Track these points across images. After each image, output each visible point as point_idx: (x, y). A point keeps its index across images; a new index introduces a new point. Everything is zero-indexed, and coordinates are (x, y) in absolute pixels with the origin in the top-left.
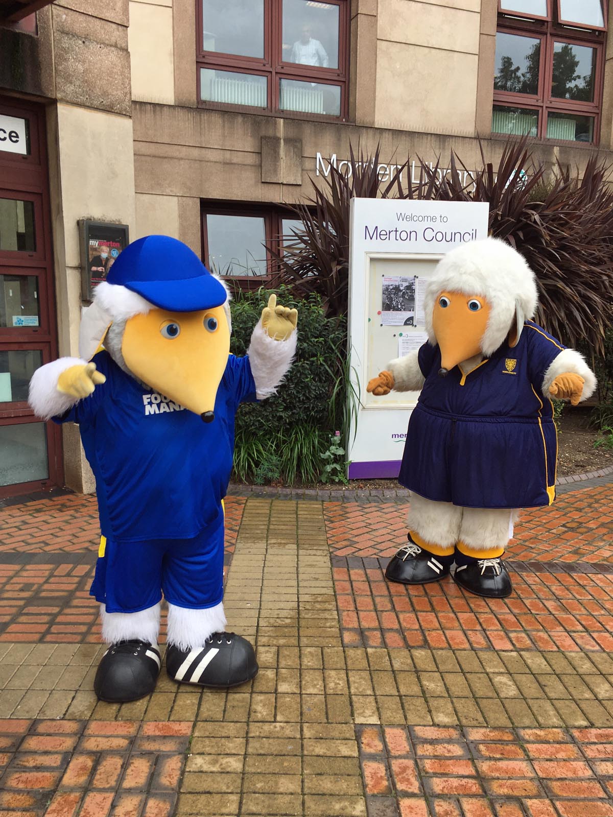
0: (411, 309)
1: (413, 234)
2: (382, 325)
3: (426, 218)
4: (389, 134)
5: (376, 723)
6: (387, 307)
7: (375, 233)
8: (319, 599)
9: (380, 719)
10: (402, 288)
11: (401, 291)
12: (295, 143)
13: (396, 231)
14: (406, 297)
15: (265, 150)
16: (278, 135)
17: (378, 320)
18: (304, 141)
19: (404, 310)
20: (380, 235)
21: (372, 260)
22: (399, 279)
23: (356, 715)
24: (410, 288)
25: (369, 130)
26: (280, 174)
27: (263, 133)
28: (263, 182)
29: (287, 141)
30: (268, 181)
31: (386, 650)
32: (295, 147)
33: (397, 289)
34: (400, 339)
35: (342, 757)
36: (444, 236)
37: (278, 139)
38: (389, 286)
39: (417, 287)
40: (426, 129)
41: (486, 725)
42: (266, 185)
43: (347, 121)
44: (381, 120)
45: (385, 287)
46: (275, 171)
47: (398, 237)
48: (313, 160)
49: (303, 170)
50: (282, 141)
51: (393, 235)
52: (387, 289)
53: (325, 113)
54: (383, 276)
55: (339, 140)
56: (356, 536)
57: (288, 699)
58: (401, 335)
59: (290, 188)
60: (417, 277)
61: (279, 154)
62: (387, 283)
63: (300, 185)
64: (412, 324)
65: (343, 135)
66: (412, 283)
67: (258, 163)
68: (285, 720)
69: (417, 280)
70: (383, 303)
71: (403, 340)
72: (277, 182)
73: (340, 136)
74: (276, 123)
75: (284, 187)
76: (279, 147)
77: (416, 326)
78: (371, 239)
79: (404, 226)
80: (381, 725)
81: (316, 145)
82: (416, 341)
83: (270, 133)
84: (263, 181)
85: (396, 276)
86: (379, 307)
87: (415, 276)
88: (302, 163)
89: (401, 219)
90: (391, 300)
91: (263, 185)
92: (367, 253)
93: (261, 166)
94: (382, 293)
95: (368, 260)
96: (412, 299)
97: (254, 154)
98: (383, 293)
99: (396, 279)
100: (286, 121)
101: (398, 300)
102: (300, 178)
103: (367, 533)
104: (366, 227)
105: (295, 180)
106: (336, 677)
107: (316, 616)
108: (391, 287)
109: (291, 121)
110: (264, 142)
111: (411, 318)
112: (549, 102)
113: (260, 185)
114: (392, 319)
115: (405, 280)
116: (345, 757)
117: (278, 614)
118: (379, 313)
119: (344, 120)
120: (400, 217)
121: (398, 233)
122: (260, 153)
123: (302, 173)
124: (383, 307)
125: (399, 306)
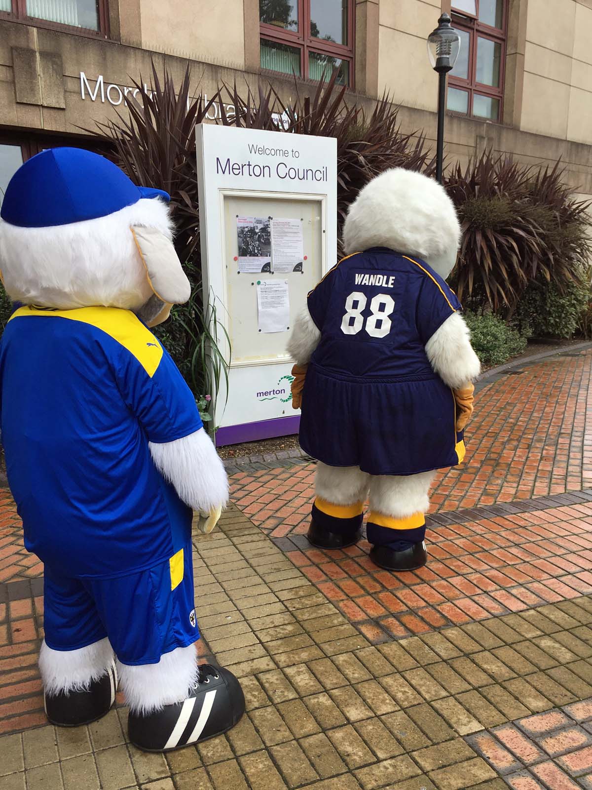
0: (268, 254)
1: (267, 169)
2: (239, 273)
3: (278, 151)
4: (158, 58)
5: (481, 729)
6: (244, 252)
7: (227, 167)
8: (301, 593)
9: (480, 722)
10: (257, 231)
11: (256, 234)
12: (53, 57)
13: (249, 165)
14: (262, 240)
15: (17, 62)
16: (32, 47)
17: (235, 266)
18: (64, 58)
19: (261, 255)
20: (233, 169)
21: (226, 198)
22: (254, 221)
23: (454, 725)
24: (265, 230)
25: (137, 51)
26: (39, 94)
27: (13, 43)
28: (18, 103)
29: (44, 55)
30: (25, 102)
31: (416, 638)
32: (54, 63)
33: (252, 231)
34: (259, 288)
35: (484, 782)
36: (297, 173)
37: (33, 52)
38: (244, 228)
39: (272, 229)
40: (197, 56)
41: (578, 699)
42: (22, 106)
43: (109, 38)
44: (148, 42)
45: (239, 230)
46: (33, 90)
47: (252, 173)
48: (76, 81)
49: (66, 91)
50: (37, 54)
51: (246, 168)
52: (242, 231)
53: (80, 26)
54: (237, 216)
55: (105, 59)
56: (277, 511)
57: (370, 727)
58: (259, 283)
59: (52, 112)
60: (272, 219)
61: (35, 70)
62: (242, 225)
63: (63, 109)
64: (270, 272)
65: (108, 54)
66: (267, 225)
67: (9, 78)
68: (389, 755)
69: (271, 222)
70: (240, 248)
71: (261, 289)
72: (36, 103)
73: (105, 54)
74: (28, 32)
75: (45, 110)
76: (34, 61)
77: (273, 273)
78: (224, 173)
79: (257, 159)
80: (486, 729)
81: (78, 63)
82: (275, 289)
83: (22, 43)
84: (18, 101)
85: (251, 216)
86: (235, 252)
87: (270, 218)
88: (64, 84)
89: (253, 151)
90: (247, 244)
91: (18, 106)
92: (220, 189)
93: (13, 82)
94: (237, 236)
95: (222, 197)
96: (268, 243)
97: (4, 68)
98: (239, 237)
99: (251, 220)
100: (41, 31)
101: (254, 245)
102: (62, 101)
103: (284, 505)
104: (218, 159)
105: (58, 102)
106: (395, 684)
107: (314, 615)
108: (246, 229)
109: (46, 32)
110: (15, 53)
111: (268, 265)
112: (309, 41)
113: (15, 106)
114: (250, 265)
115: (259, 222)
116: (485, 782)
117: (272, 622)
118: (236, 259)
119: (106, 37)
120: (253, 149)
121: (251, 168)
122: (11, 67)
123: (65, 95)
124: (239, 252)
125: (256, 251)
